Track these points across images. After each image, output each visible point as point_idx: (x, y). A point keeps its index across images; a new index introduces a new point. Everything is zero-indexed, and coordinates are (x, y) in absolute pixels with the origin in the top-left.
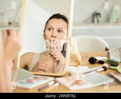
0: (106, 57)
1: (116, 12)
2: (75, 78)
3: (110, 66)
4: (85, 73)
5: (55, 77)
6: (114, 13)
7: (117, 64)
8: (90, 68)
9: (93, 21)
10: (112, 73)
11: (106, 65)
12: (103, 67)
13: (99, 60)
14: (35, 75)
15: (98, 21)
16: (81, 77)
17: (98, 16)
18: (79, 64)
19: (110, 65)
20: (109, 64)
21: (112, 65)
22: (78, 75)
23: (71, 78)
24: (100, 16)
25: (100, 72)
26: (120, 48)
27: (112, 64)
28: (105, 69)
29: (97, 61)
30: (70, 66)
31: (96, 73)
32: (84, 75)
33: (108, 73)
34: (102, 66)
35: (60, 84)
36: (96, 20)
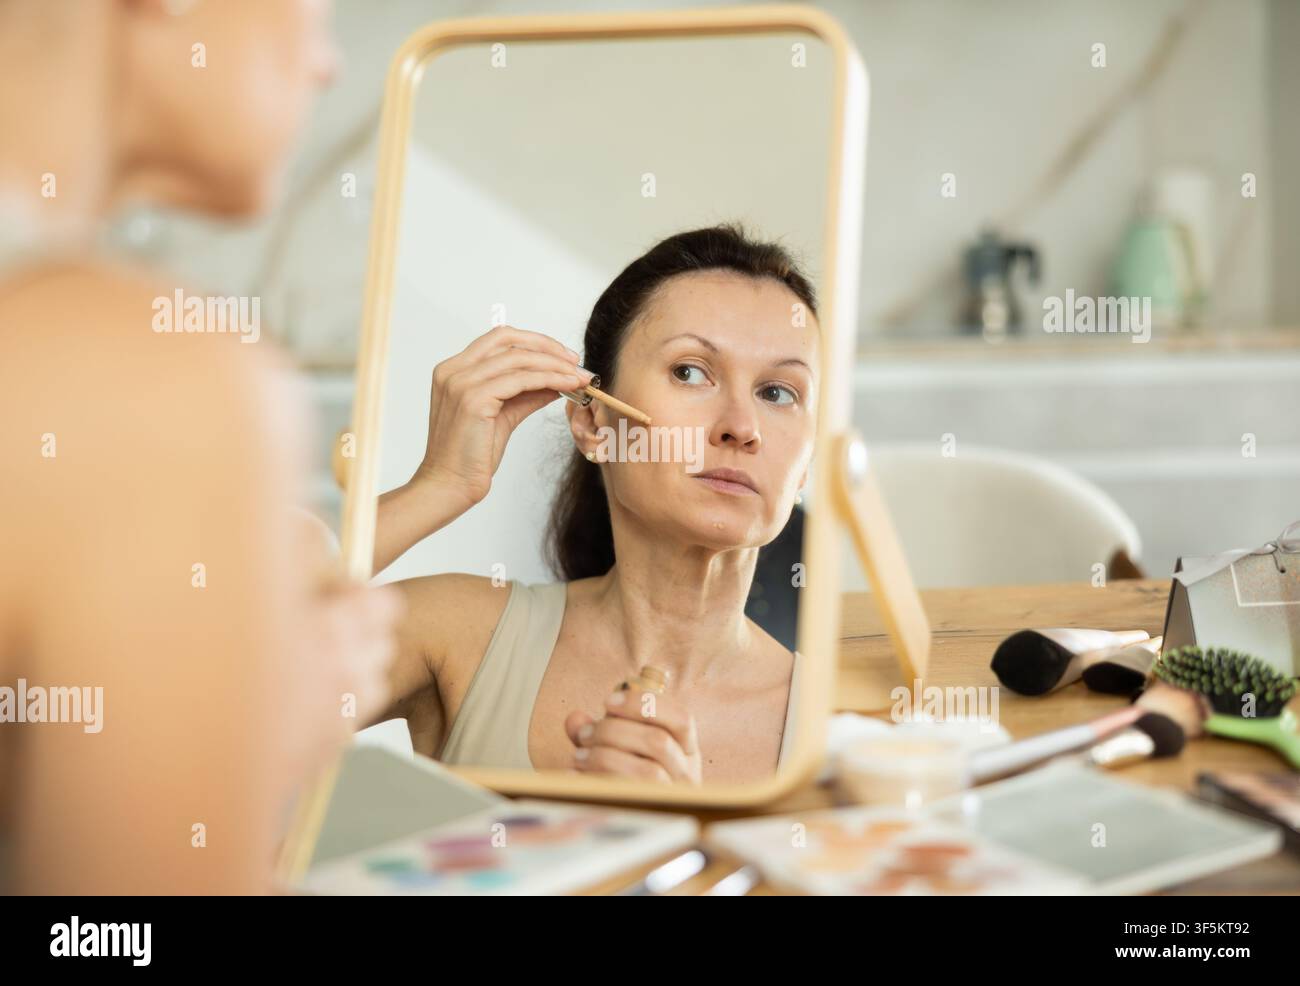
0: (1144, 635)
1: (1184, 235)
2: (901, 826)
3: (1203, 716)
4: (983, 781)
5: (707, 814)
6: (1164, 245)
7: (1277, 691)
8: (1019, 732)
9: (970, 321)
10: (1244, 779)
11: (1168, 702)
12: (1149, 724)
13: (1087, 663)
15: (1014, 321)
16: (951, 817)
17: (1019, 271)
19: (1205, 701)
20: (1197, 697)
21: (1229, 705)
22: (914, 799)
23: (853, 821)
24: (1035, 275)
25: (1121, 766)
26: (1287, 548)
27: (1229, 691)
28: (1166, 739)
29: (1073, 671)
30: (840, 712)
31: (1093, 777)
32: (972, 802)
33: (1203, 780)
34: (1131, 715)
35: (763, 882)
36: (994, 313)
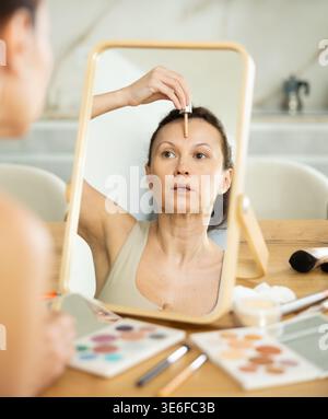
14: (123, 316)
15: (300, 107)
18: (262, 275)
22: (262, 323)
29: (317, 264)
35: (208, 360)
